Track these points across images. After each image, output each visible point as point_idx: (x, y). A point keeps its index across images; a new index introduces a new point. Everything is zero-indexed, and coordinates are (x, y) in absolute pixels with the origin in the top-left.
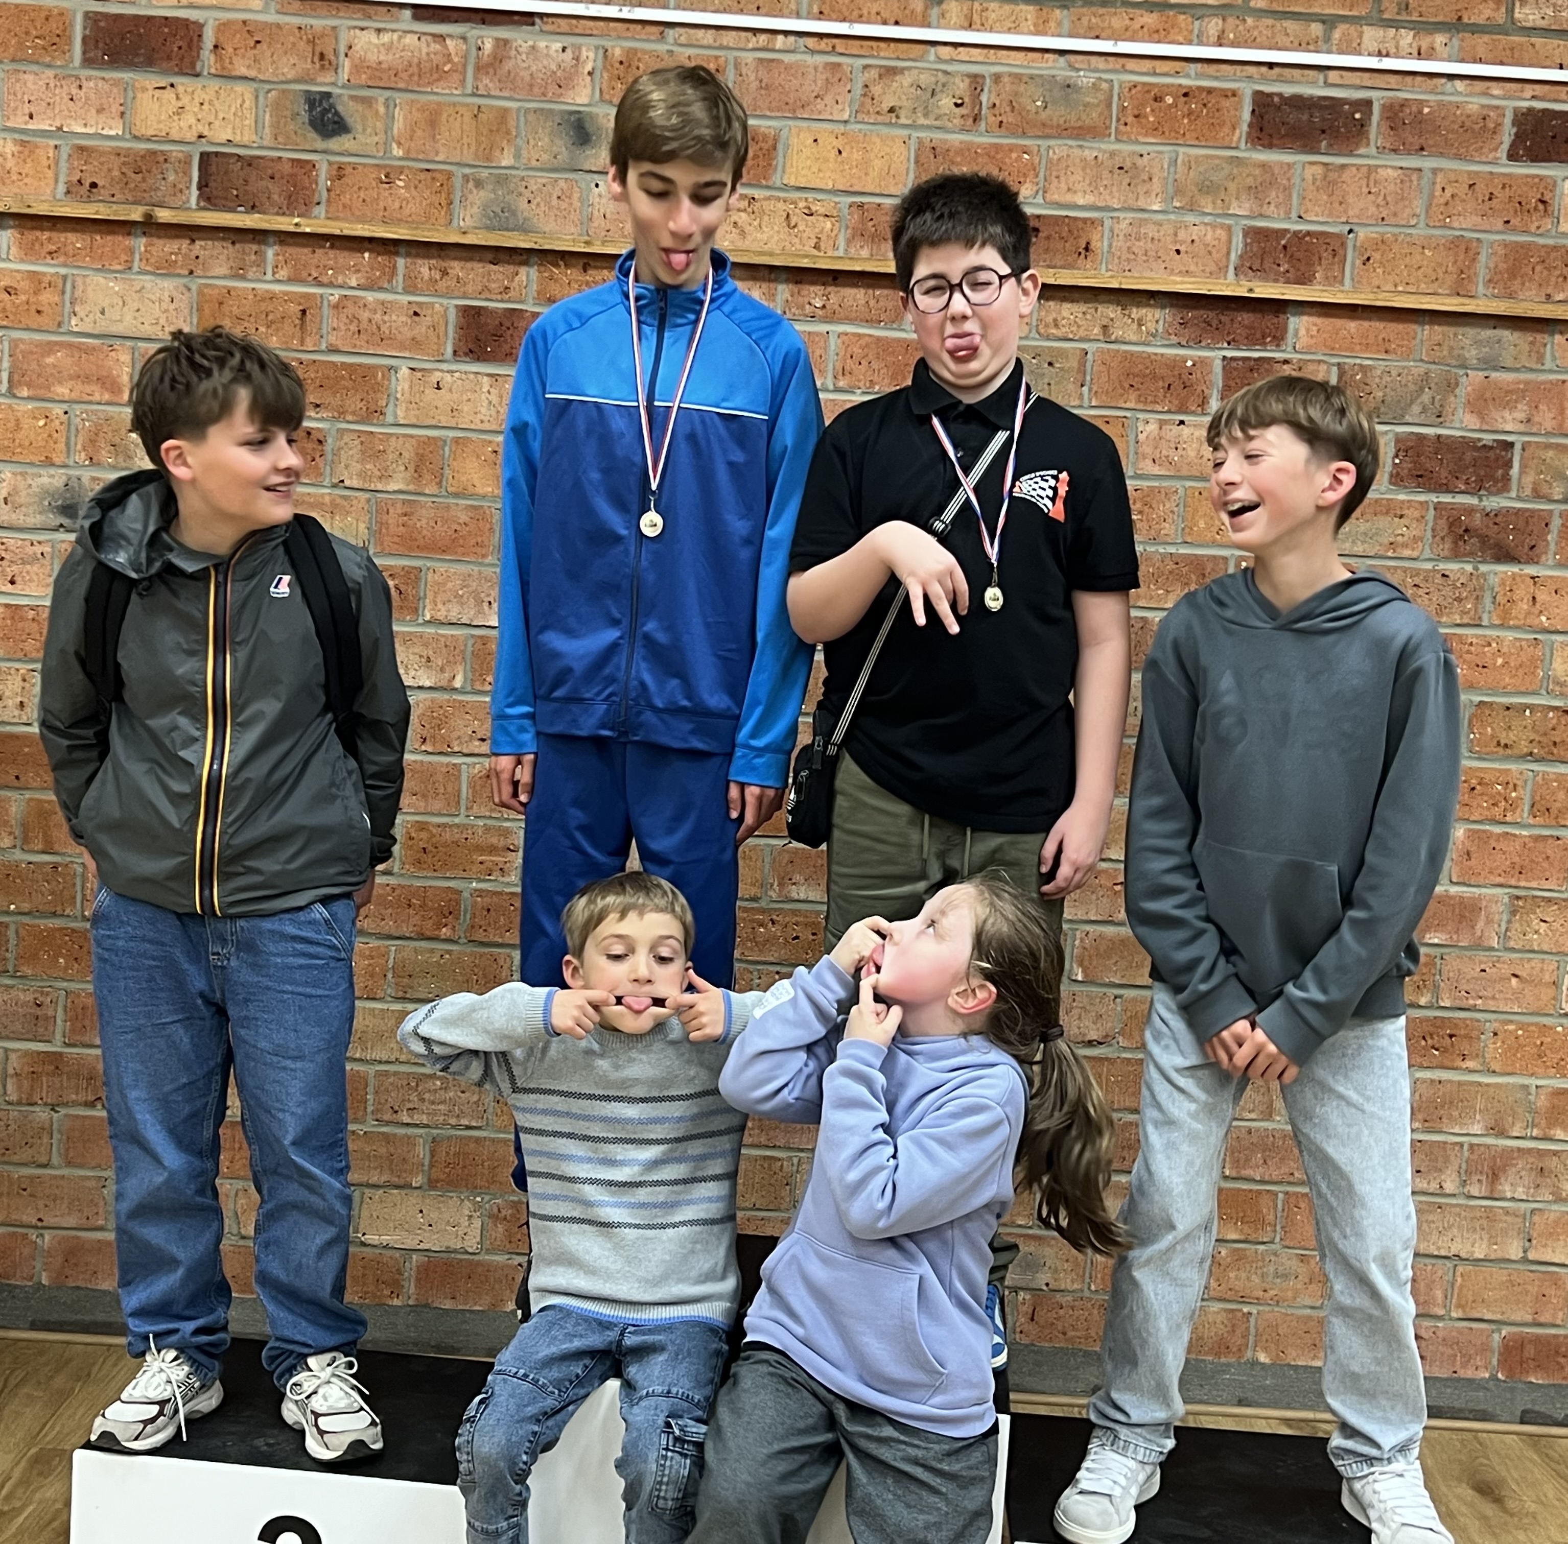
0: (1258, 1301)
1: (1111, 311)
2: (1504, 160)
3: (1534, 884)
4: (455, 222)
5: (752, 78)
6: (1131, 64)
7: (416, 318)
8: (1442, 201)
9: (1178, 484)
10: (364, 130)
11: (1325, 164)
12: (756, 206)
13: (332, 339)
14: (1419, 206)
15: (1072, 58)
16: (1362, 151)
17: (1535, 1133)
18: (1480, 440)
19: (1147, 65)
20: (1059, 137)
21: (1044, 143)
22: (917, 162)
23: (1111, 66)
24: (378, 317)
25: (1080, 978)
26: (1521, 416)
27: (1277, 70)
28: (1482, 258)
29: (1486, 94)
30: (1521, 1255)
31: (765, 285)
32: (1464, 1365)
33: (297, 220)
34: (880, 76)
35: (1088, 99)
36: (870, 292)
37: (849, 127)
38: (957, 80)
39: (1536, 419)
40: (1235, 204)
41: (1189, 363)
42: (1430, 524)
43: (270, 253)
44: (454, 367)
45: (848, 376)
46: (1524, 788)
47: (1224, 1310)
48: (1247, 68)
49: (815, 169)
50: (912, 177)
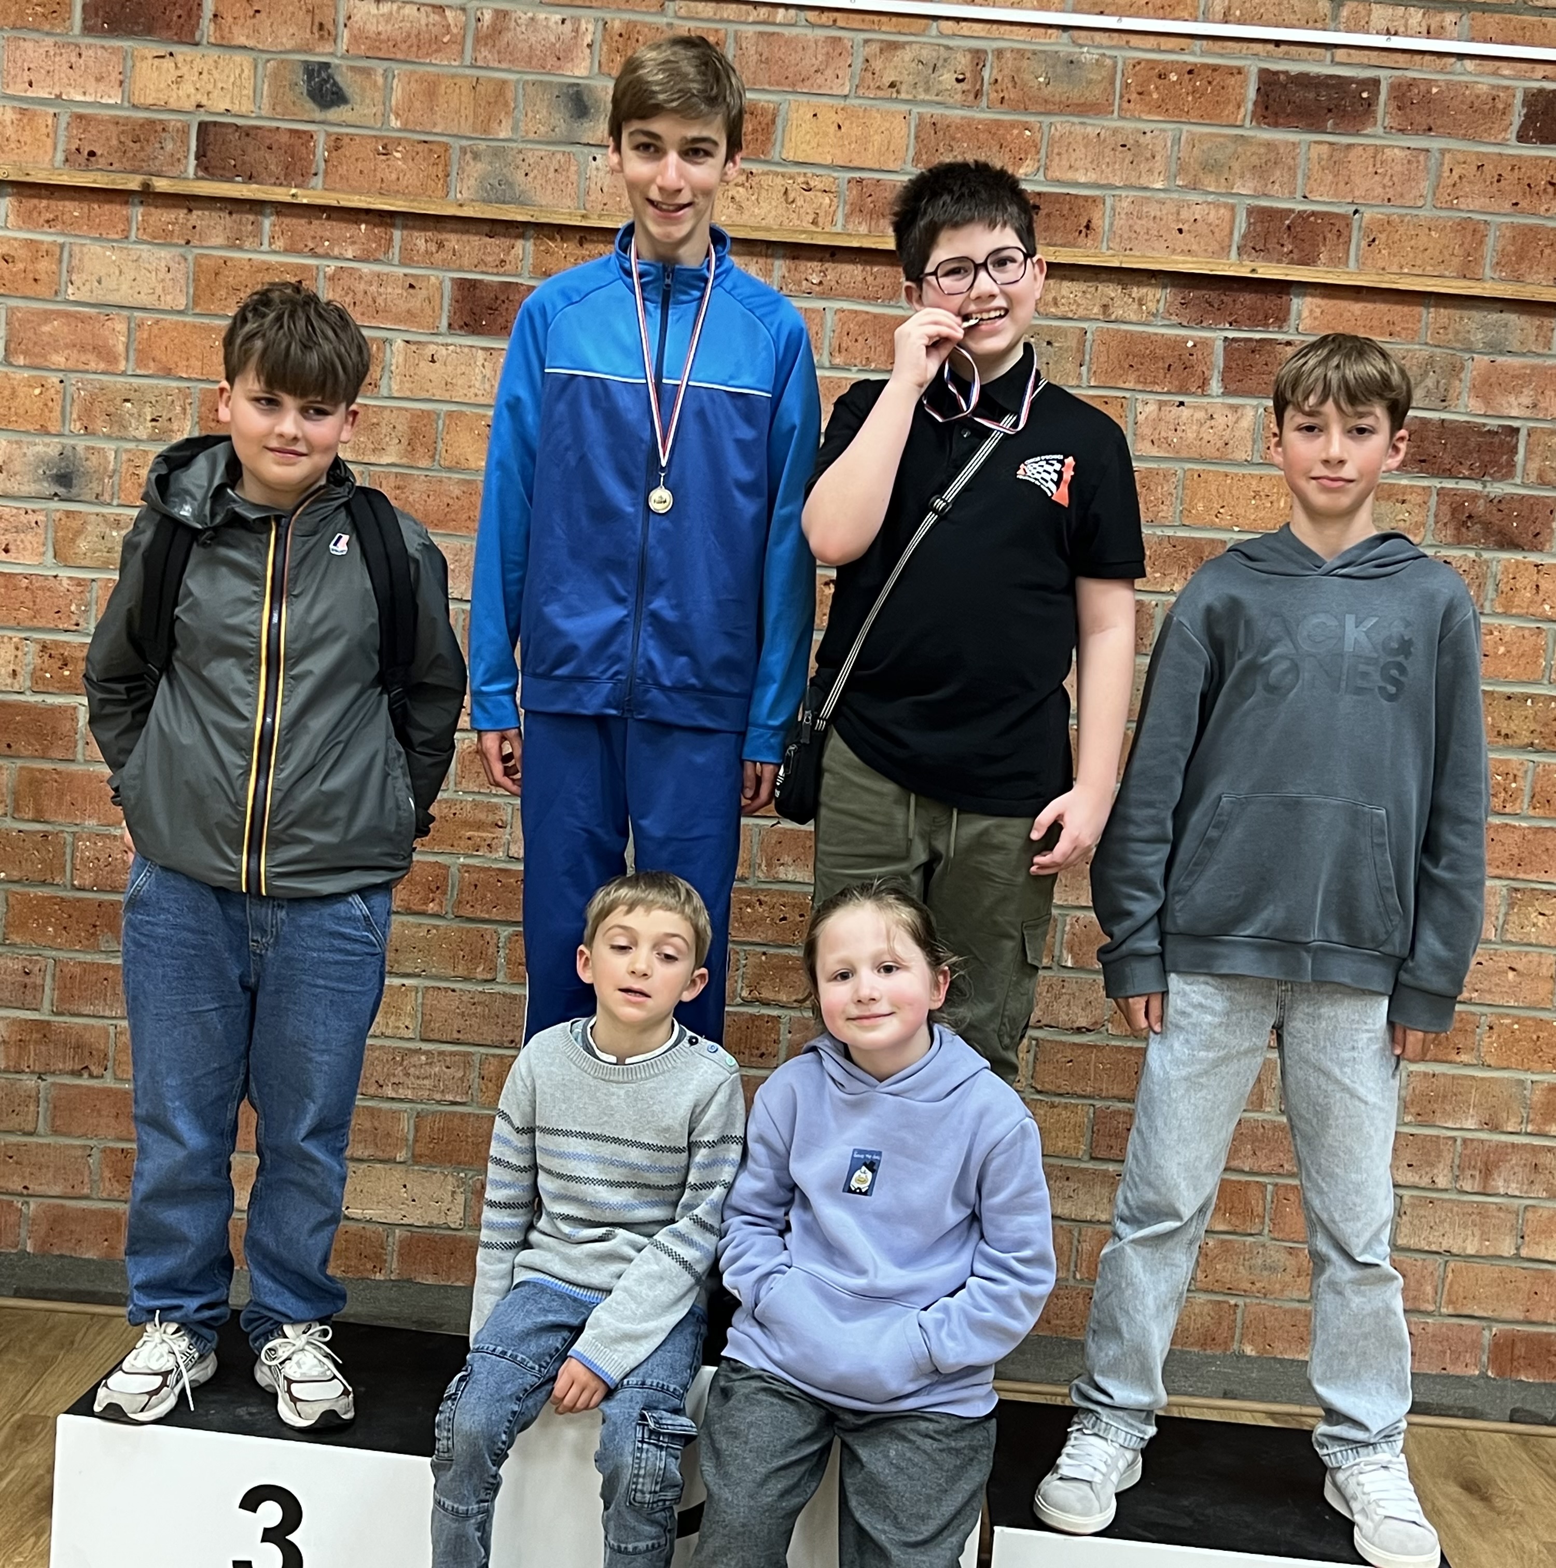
0: (1245, 1294)
1: (1111, 290)
2: (1513, 141)
3: (1533, 877)
4: (452, 194)
5: (752, 51)
6: (1135, 40)
7: (411, 290)
8: (1450, 182)
9: (1176, 466)
10: (362, 101)
11: (1331, 144)
12: (754, 181)
14: (1425, 186)
15: (1076, 33)
16: (1368, 131)
17: (1530, 1128)
18: (1484, 425)
19: (1152, 41)
20: (1061, 113)
21: (1046, 120)
22: (917, 137)
23: (1114, 43)
24: (373, 289)
25: (1069, 964)
26: (1526, 400)
27: (1283, 48)
28: (1490, 241)
29: (1495, 74)
30: (1513, 1252)
31: (762, 261)
32: (1454, 1362)
33: (294, 191)
34: (881, 50)
35: (1091, 76)
36: (868, 268)
37: (848, 101)
38: (959, 56)
39: (1542, 404)
40: (1239, 183)
41: (1190, 344)
42: (1433, 510)
43: (267, 223)
44: (448, 340)
45: (844, 353)
46: (1525, 778)
47: (1210, 1301)
48: (1252, 45)
49: (814, 144)
50: (911, 153)
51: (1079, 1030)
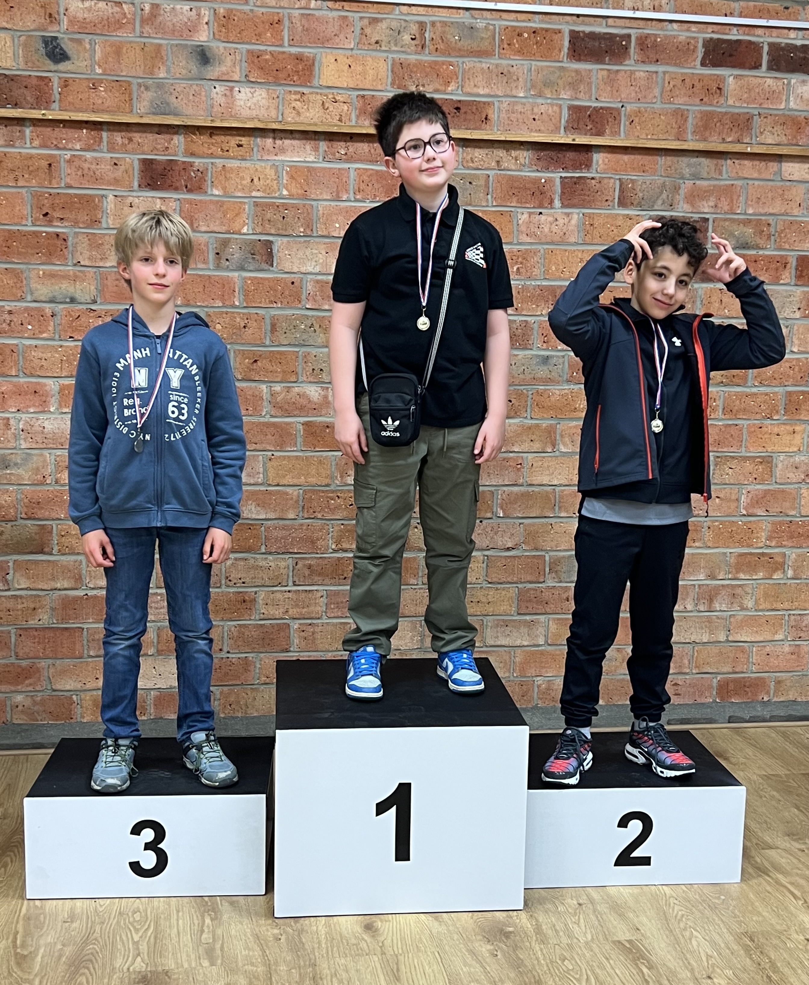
1: (501, 153)
2: (699, 66)
3: (725, 450)
4: (135, 110)
5: (299, 25)
6: (504, 15)
7: (115, 167)
8: (669, 89)
9: (540, 247)
10: (78, 58)
11: (608, 70)
12: (305, 98)
13: (68, 180)
14: (657, 92)
15: (473, 12)
16: (627, 62)
17: (730, 576)
18: (692, 217)
19: (513, 16)
20: (468, 56)
21: (461, 60)
22: (392, 71)
23: (493, 17)
24: (93, 167)
25: (501, 515)
26: (712, 204)
27: (581, 18)
28: (690, 120)
29: (688, 30)
30: (725, 638)
31: (312, 142)
32: (700, 696)
33: (43, 112)
34: (370, 23)
35: (483, 35)
36: (371, 145)
37: (354, 52)
38: (412, 25)
39: (720, 205)
40: (562, 92)
41: (543, 181)
43: (28, 131)
44: (140, 194)
45: (362, 193)
46: (719, 400)
48: (566, 17)
49: (336, 76)
50: (390, 80)
51: (508, 549)
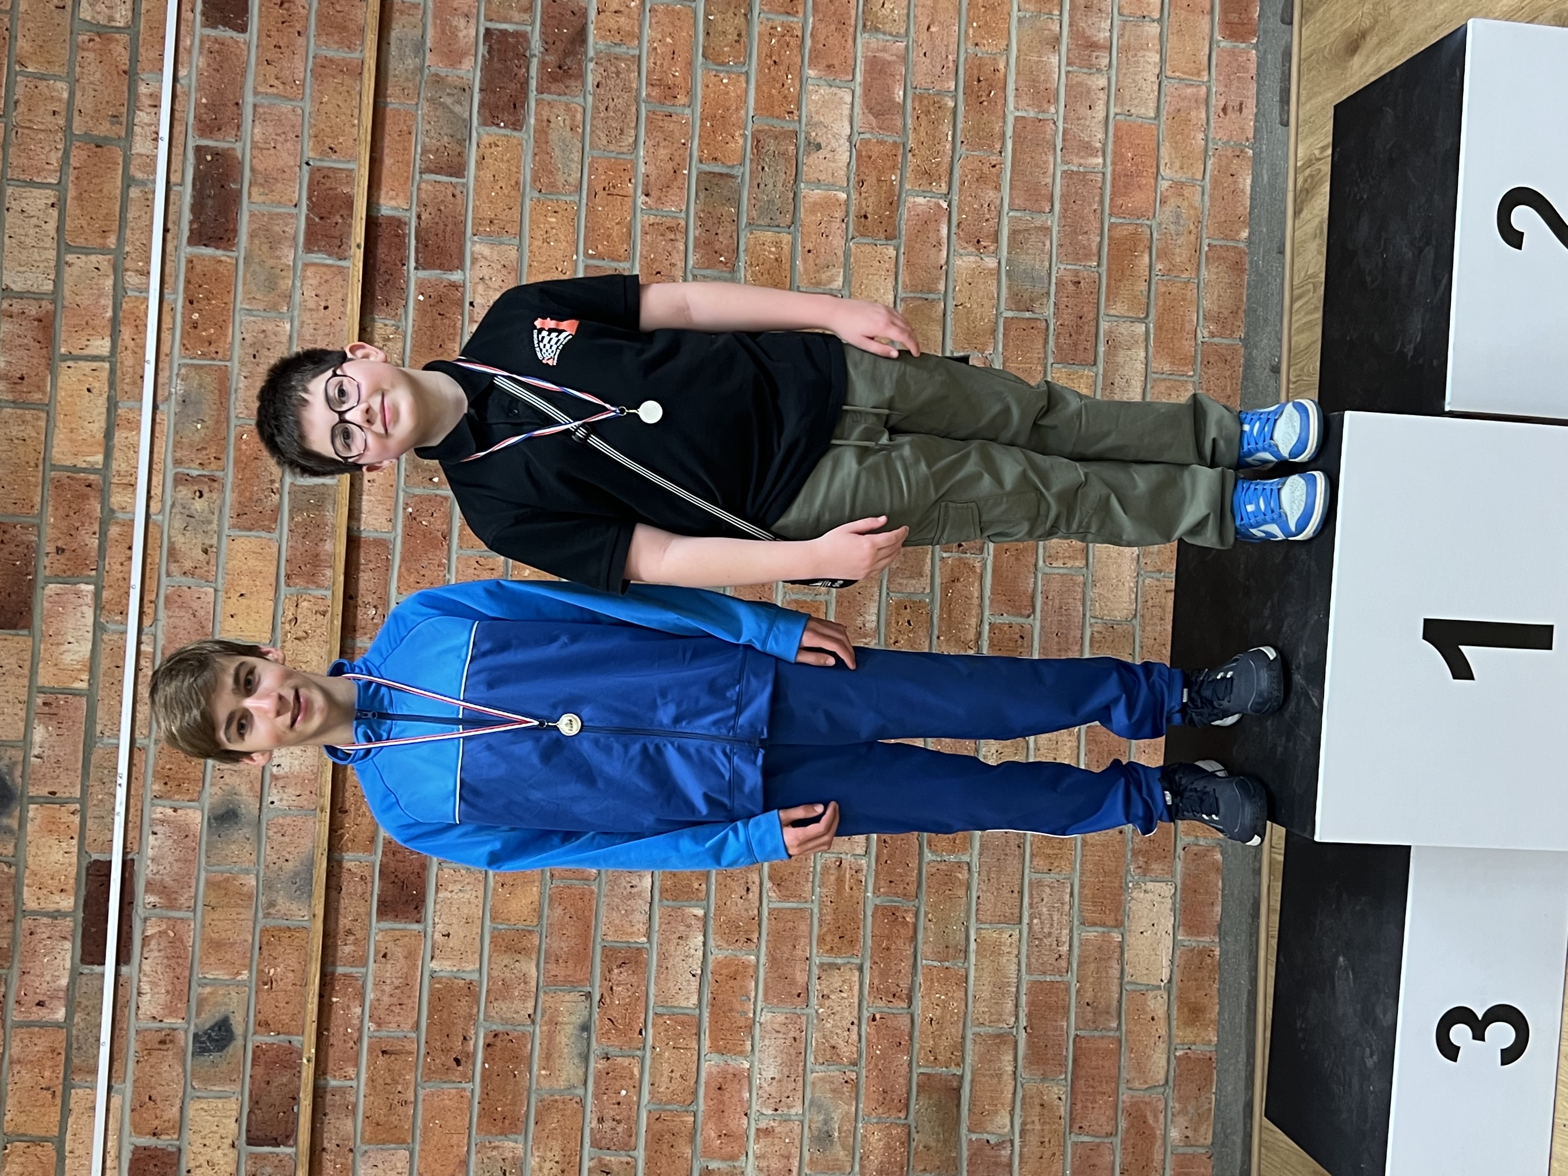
0: (1199, 238)
2: (247, 35)
3: (853, 13)
4: (305, 924)
6: (165, 349)
7: (389, 956)
8: (281, 87)
10: (226, 1004)
11: (250, 185)
13: (407, 1026)
14: (286, 107)
15: (160, 398)
16: (239, 154)
17: (1056, 12)
18: (483, 56)
19: (165, 335)
20: (228, 410)
21: (234, 422)
22: (250, 530)
23: (167, 366)
24: (387, 989)
26: (462, 22)
27: (170, 226)
28: (330, 54)
29: (190, 52)
30: (1156, 24)
32: (1247, 70)
33: (305, 1061)
34: (176, 562)
35: (196, 384)
36: (362, 567)
37: (220, 587)
38: (179, 496)
39: (466, 9)
40: (284, 260)
41: (421, 298)
42: (555, 97)
43: (333, 1083)
44: (430, 922)
46: (773, 21)
47: (1207, 266)
48: (168, 250)
49: (256, 616)
50: (263, 534)
